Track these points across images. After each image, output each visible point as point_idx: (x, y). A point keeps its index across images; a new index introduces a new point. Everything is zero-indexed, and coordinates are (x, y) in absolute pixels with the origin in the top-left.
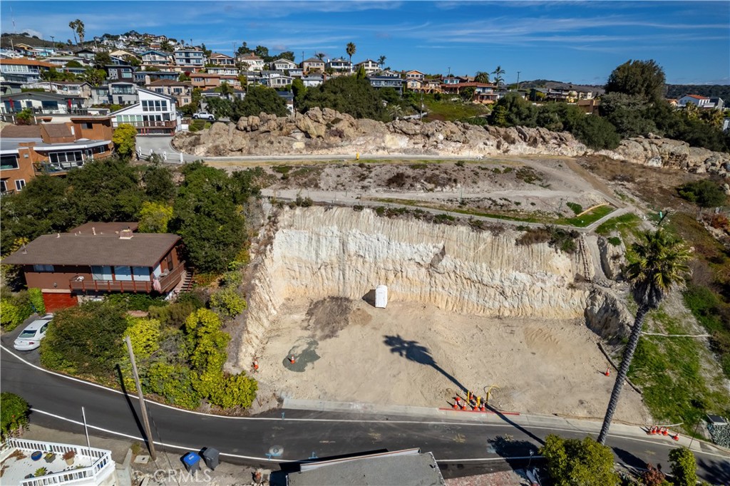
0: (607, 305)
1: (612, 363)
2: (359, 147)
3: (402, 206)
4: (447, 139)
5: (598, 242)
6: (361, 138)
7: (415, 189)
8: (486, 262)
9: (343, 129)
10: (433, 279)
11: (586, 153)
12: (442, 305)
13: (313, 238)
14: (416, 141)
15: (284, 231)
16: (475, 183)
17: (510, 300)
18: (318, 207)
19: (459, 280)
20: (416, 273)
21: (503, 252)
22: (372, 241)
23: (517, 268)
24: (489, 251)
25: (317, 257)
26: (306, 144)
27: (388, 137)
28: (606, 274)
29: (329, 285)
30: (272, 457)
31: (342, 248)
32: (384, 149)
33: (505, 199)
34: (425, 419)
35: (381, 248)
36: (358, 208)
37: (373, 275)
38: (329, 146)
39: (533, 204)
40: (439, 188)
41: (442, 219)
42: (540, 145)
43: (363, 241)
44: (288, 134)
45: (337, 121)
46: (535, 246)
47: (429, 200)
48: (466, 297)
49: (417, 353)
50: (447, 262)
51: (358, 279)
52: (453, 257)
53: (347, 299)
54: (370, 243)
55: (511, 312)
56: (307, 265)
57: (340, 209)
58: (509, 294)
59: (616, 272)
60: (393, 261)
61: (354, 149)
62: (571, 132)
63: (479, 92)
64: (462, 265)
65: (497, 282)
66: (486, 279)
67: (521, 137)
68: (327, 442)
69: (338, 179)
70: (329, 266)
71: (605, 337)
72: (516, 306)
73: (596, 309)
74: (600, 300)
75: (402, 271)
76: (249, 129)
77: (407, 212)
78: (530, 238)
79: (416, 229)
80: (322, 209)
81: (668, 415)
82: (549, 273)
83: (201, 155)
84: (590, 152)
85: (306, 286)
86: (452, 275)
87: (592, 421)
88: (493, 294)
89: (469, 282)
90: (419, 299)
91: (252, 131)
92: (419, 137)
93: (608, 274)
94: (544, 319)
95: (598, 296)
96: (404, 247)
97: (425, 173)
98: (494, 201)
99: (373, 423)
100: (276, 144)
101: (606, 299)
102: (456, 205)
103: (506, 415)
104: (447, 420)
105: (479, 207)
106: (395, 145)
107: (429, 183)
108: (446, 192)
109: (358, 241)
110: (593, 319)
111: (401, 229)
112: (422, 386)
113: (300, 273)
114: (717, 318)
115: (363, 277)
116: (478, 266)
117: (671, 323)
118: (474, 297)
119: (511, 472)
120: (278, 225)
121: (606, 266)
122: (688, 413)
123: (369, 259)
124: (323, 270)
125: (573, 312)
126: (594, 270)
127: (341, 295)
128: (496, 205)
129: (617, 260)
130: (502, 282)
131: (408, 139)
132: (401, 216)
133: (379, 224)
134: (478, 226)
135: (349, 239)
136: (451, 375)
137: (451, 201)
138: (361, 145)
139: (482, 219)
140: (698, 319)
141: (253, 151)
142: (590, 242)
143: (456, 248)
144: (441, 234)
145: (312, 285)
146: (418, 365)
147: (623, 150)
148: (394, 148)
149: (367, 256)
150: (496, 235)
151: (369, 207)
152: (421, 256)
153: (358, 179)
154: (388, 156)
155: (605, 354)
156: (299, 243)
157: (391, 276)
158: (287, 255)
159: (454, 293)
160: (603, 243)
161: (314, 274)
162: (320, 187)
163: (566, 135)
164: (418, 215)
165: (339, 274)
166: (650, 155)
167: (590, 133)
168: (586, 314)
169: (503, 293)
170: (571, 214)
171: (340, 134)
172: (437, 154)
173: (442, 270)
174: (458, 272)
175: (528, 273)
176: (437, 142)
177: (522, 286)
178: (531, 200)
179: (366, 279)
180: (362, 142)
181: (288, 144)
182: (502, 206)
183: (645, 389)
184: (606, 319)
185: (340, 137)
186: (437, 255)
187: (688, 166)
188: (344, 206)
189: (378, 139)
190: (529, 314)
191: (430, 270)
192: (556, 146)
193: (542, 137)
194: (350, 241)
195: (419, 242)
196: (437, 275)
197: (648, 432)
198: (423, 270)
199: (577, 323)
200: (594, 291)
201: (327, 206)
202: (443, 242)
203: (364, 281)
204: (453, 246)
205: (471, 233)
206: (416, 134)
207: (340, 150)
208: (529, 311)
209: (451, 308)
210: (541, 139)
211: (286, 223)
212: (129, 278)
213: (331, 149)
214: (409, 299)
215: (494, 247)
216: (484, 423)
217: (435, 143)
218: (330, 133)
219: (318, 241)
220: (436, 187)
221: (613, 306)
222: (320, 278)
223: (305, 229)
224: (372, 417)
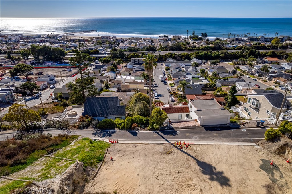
34: (200, 140)
99: (218, 138)
224: (219, 141)
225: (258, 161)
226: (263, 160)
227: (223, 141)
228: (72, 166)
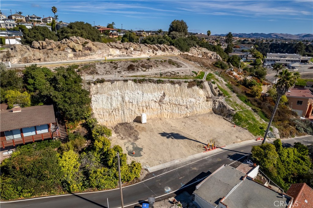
0: (220, 105)
1: (232, 123)
2: (100, 55)
3: (142, 78)
4: (134, 50)
5: (208, 84)
6: (99, 51)
7: (139, 71)
8: (180, 96)
9: (91, 46)
10: (162, 107)
11: (181, 53)
12: (166, 117)
13: (109, 97)
14: (123, 51)
15: (95, 96)
16: (158, 67)
17: (189, 109)
18: (108, 82)
19: (171, 106)
20: (154, 105)
21: (184, 91)
22: (135, 95)
23: (190, 97)
24: (180, 92)
25: (111, 106)
26: (74, 54)
27: (111, 50)
28: (214, 95)
29: (117, 119)
30: (169, 192)
31: (122, 100)
32: (111, 55)
33: (174, 72)
34: (203, 157)
35: (140, 97)
36: (126, 81)
37: (137, 110)
38: (86, 55)
39: (182, 73)
40: (147, 70)
41: (159, 82)
42: (166, 51)
43: (131, 95)
44: (63, 50)
45: (86, 43)
46: (193, 88)
47: (149, 75)
48: (174, 112)
49: (177, 136)
50: (167, 99)
51: (130, 113)
52: (168, 96)
53: (127, 123)
54: (134, 95)
55: (190, 114)
56: (107, 111)
57: (118, 82)
58: (189, 107)
59: (217, 93)
60: (145, 102)
61: (98, 56)
62: (174, 46)
63: (111, 32)
64: (172, 99)
65: (185, 103)
66: (181, 103)
67: (159, 48)
68: (181, 178)
69: (105, 69)
70: (117, 110)
71: (224, 116)
72: (191, 112)
73: (217, 107)
74: (217, 104)
75: (149, 106)
76: (41, 48)
77: (146, 80)
78: (190, 85)
79: (152, 87)
80: (110, 83)
81: (257, 134)
82: (200, 97)
83: (16, 63)
84: (182, 53)
85: (107, 121)
86: (169, 104)
87: (243, 142)
88: (184, 108)
89: (175, 105)
90: (157, 116)
91: (43, 49)
92: (123, 49)
93: (215, 95)
94: (201, 114)
95: (216, 102)
96: (149, 95)
97: (139, 64)
98: (171, 73)
99: (189, 165)
100: (59, 55)
101: (219, 103)
102: (159, 76)
103: (222, 148)
104: (209, 155)
105: (167, 76)
106: (115, 53)
107: (143, 68)
108: (150, 71)
109: (129, 95)
110: (216, 111)
111: (146, 88)
112: (190, 146)
113: (103, 115)
114: (249, 102)
115: (132, 112)
116: (178, 98)
117: (241, 107)
118: (177, 111)
119: (242, 164)
120: (91, 93)
121: (213, 92)
122: (261, 131)
123: (135, 103)
124: (114, 112)
125: (209, 109)
126: (210, 94)
127: (124, 122)
128: (172, 74)
129: (216, 89)
130: (186, 103)
131: (119, 50)
132: (144, 82)
133: (137, 87)
134: (173, 83)
135: (125, 95)
136: (195, 140)
137: (156, 74)
138: (100, 54)
139: (172, 80)
140: (246, 104)
141: (47, 59)
142: (206, 84)
143: (168, 92)
144: (162, 88)
145: (109, 120)
146: (182, 140)
147: (191, 52)
148: (115, 54)
149: (134, 102)
150: (180, 85)
151: (130, 80)
152: (156, 98)
153: (114, 69)
154: (113, 58)
155: (228, 121)
156: (102, 101)
157: (145, 109)
158: (98, 108)
159: (170, 111)
160: (210, 84)
161: (110, 115)
162: (99, 74)
163: (172, 47)
164: (150, 81)
165: (122, 112)
166: (199, 53)
167: (181, 46)
168: (213, 110)
169: (187, 107)
170: (195, 75)
171: (90, 49)
172: (132, 56)
173: (165, 102)
174: (171, 102)
175: (194, 98)
176: (131, 51)
177: (193, 103)
178: (181, 72)
179: (134, 113)
180: (100, 53)
181: (65, 55)
182: (174, 74)
183: (247, 128)
184: (221, 109)
185: (90, 50)
186: (162, 96)
187: (208, 57)
188: (119, 80)
189: (107, 51)
190: (196, 114)
191: (160, 103)
192: (171, 51)
193: (166, 48)
194: (126, 96)
195: (155, 92)
196: (163, 105)
197: (256, 140)
198: (157, 104)
199: (212, 114)
200: (214, 101)
201: (112, 82)
202: (163, 91)
203: (133, 113)
204: (167, 92)
205: (172, 86)
206: (122, 48)
207: (91, 57)
208: (196, 112)
209: (169, 118)
210: (166, 49)
211: (95, 92)
212: (33, 133)
213: (86, 56)
214: (153, 117)
215: (181, 90)
216: (219, 152)
217: (131, 52)
218: (85, 49)
219: (111, 98)
220: (146, 69)
221: (223, 105)
222: (113, 116)
223: (104, 93)
224: (186, 163)
225: (144, 153)
226: (141, 156)
227: (183, 164)
228: (231, 108)
